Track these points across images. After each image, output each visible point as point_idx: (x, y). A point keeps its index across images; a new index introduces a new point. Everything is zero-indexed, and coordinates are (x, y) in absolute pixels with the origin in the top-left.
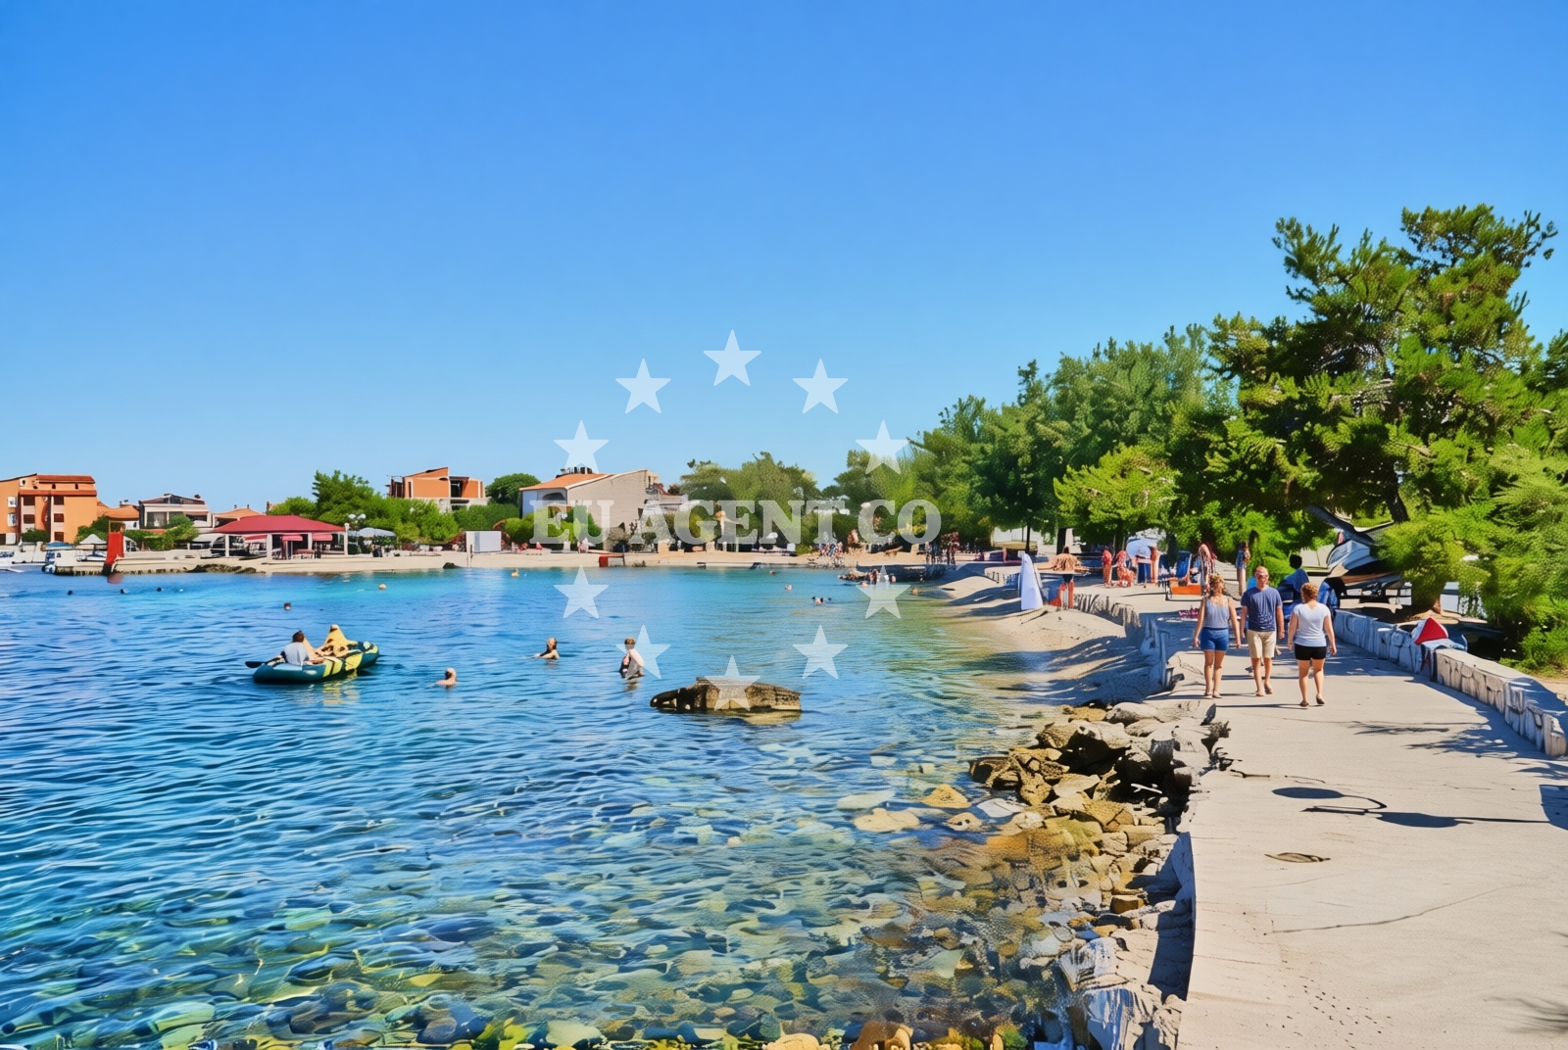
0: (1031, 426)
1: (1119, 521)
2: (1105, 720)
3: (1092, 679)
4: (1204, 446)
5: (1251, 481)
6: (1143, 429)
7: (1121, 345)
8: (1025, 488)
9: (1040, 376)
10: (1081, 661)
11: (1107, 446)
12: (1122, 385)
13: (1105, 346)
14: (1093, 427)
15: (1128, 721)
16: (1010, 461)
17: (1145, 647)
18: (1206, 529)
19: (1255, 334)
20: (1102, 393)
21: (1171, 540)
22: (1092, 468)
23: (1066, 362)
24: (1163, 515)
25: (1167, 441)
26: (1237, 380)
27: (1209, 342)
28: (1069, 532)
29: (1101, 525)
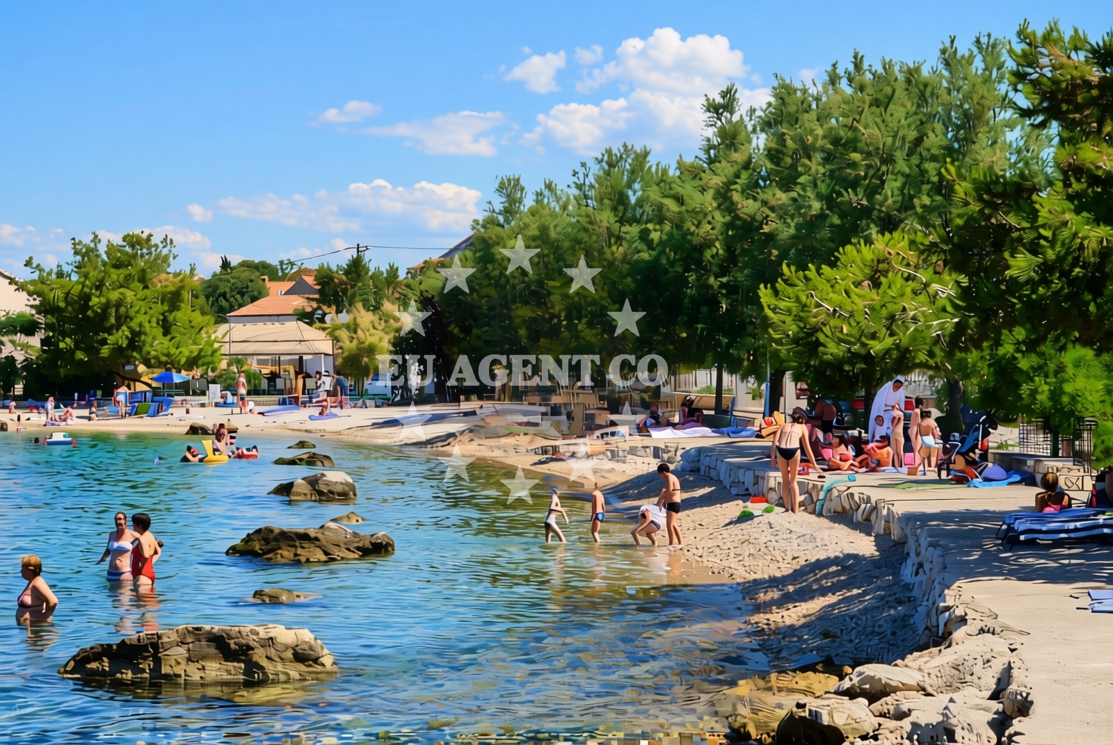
0: (723, 196)
1: (868, 358)
2: (837, 693)
3: (822, 625)
4: (1002, 239)
5: (1074, 297)
6: (906, 206)
7: (873, 63)
8: (714, 303)
9: (741, 111)
10: (804, 595)
11: (849, 232)
12: (872, 132)
13: (846, 65)
14: (829, 200)
15: (875, 693)
16: (692, 253)
17: (907, 572)
18: (1006, 372)
19: (1081, 56)
20: (840, 146)
21: (951, 390)
22: (826, 269)
23: (784, 93)
24: (937, 351)
25: (946, 224)
26: (1054, 127)
27: (1011, 64)
28: (788, 376)
29: (837, 365)
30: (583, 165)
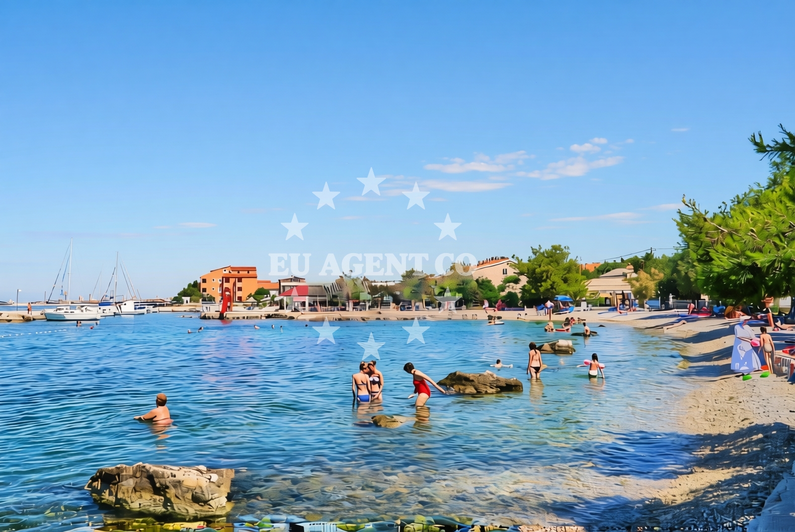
30: (723, 203)
